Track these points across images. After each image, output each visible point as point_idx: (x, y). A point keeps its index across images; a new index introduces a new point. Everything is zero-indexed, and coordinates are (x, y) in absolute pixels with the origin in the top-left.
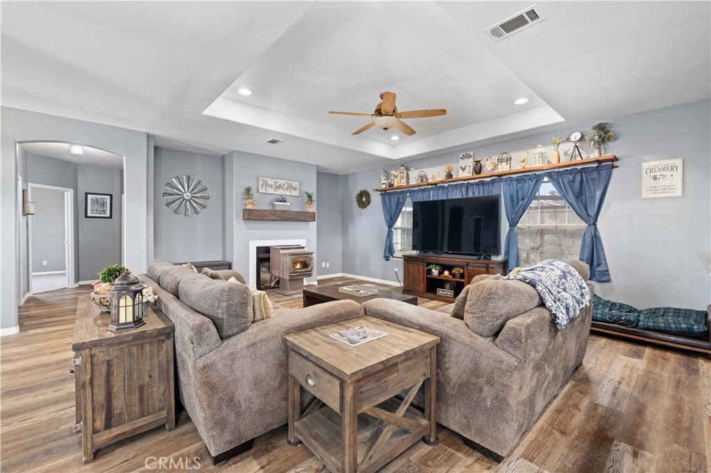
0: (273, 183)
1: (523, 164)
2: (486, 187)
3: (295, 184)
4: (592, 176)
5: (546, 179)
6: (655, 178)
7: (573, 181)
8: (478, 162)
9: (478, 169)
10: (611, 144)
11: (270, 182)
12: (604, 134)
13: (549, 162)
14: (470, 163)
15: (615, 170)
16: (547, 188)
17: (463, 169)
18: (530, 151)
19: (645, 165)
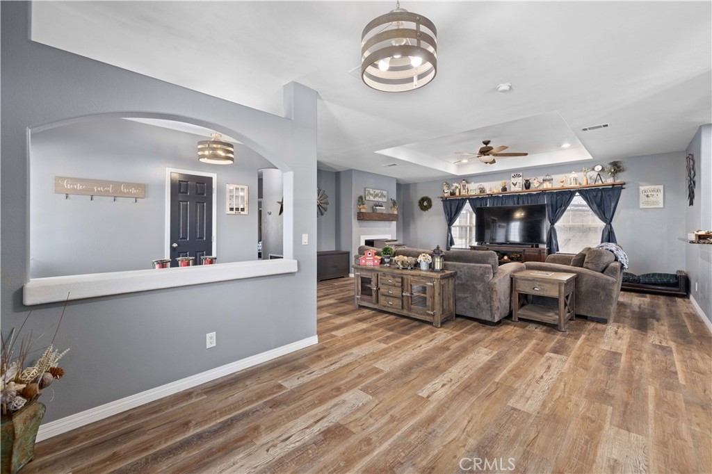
1: (562, 184)
2: (533, 198)
3: (385, 193)
4: (608, 194)
5: (577, 194)
6: (647, 196)
7: (596, 196)
8: (527, 181)
9: (527, 185)
10: (620, 174)
11: (372, 192)
12: (616, 167)
13: (580, 184)
14: (520, 181)
15: (623, 191)
16: (578, 200)
17: (515, 185)
18: (567, 175)
19: (642, 188)
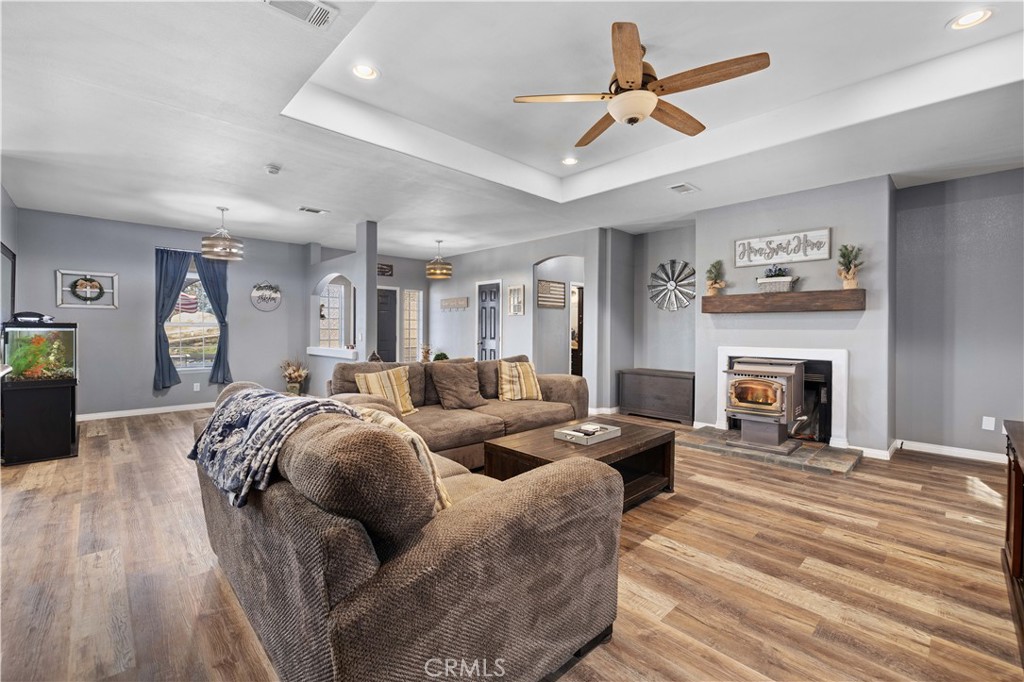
0: (764, 246)
